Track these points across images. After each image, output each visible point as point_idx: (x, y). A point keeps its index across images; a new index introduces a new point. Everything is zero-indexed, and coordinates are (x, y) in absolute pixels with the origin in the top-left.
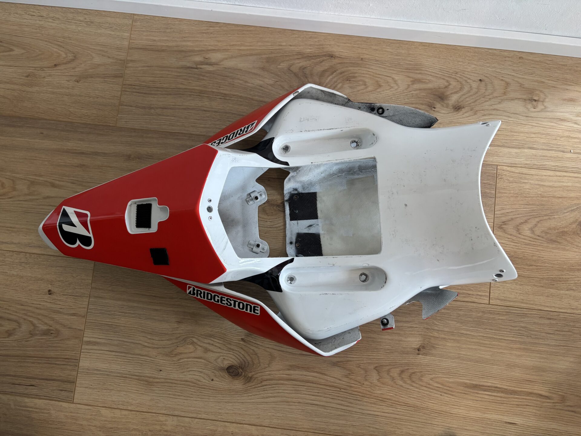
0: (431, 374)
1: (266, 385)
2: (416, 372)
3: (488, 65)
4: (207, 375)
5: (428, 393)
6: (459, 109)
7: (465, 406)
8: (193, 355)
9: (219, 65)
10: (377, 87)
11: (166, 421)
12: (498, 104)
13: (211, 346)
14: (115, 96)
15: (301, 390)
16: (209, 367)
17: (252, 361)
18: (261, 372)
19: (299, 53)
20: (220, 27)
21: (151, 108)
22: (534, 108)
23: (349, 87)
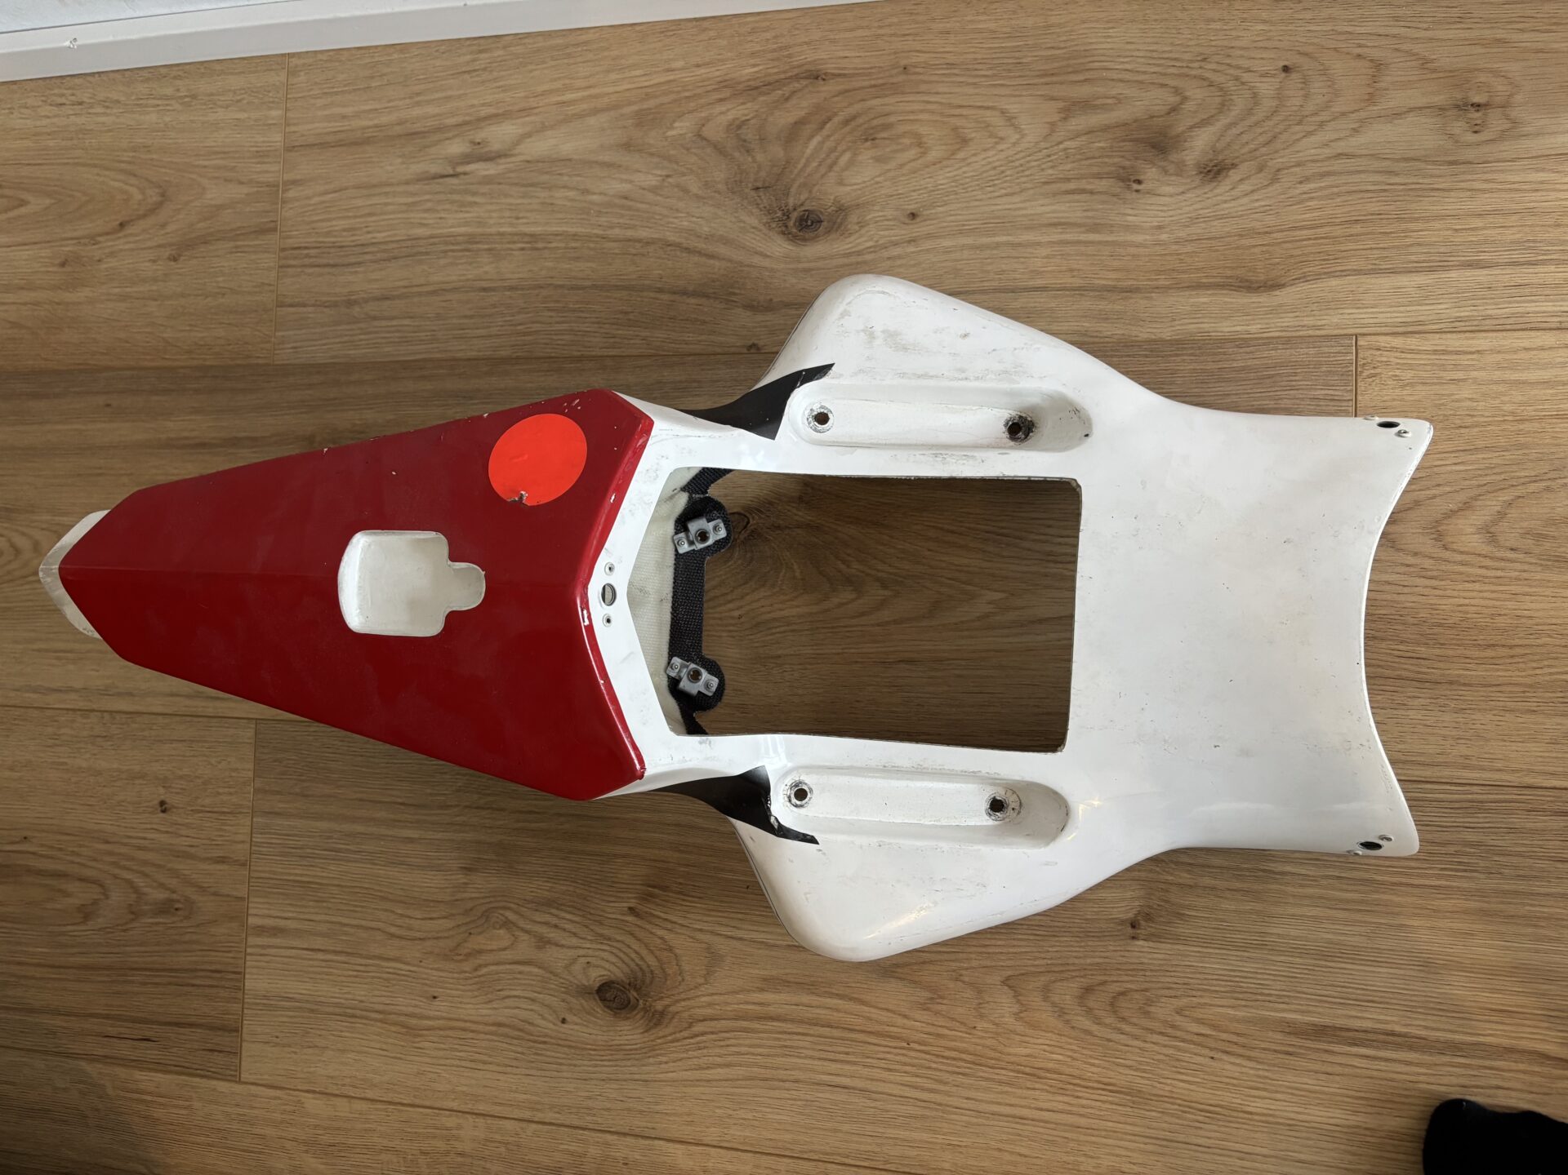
0: (1175, 997)
1: (703, 1034)
2: (1132, 990)
3: (1308, 15)
4: (548, 1006)
5: (1171, 1051)
6: (1219, 173)
7: (1290, 1091)
8: (508, 955)
9: (512, 155)
10: (958, 146)
11: (459, 1127)
12: (1351, 136)
13: (553, 930)
14: (263, 284)
15: (798, 1048)
16: (553, 986)
17: (662, 969)
18: (689, 999)
19: (724, 84)
20: (505, 47)
21: (350, 303)
22: (1476, 132)
23: (872, 158)
